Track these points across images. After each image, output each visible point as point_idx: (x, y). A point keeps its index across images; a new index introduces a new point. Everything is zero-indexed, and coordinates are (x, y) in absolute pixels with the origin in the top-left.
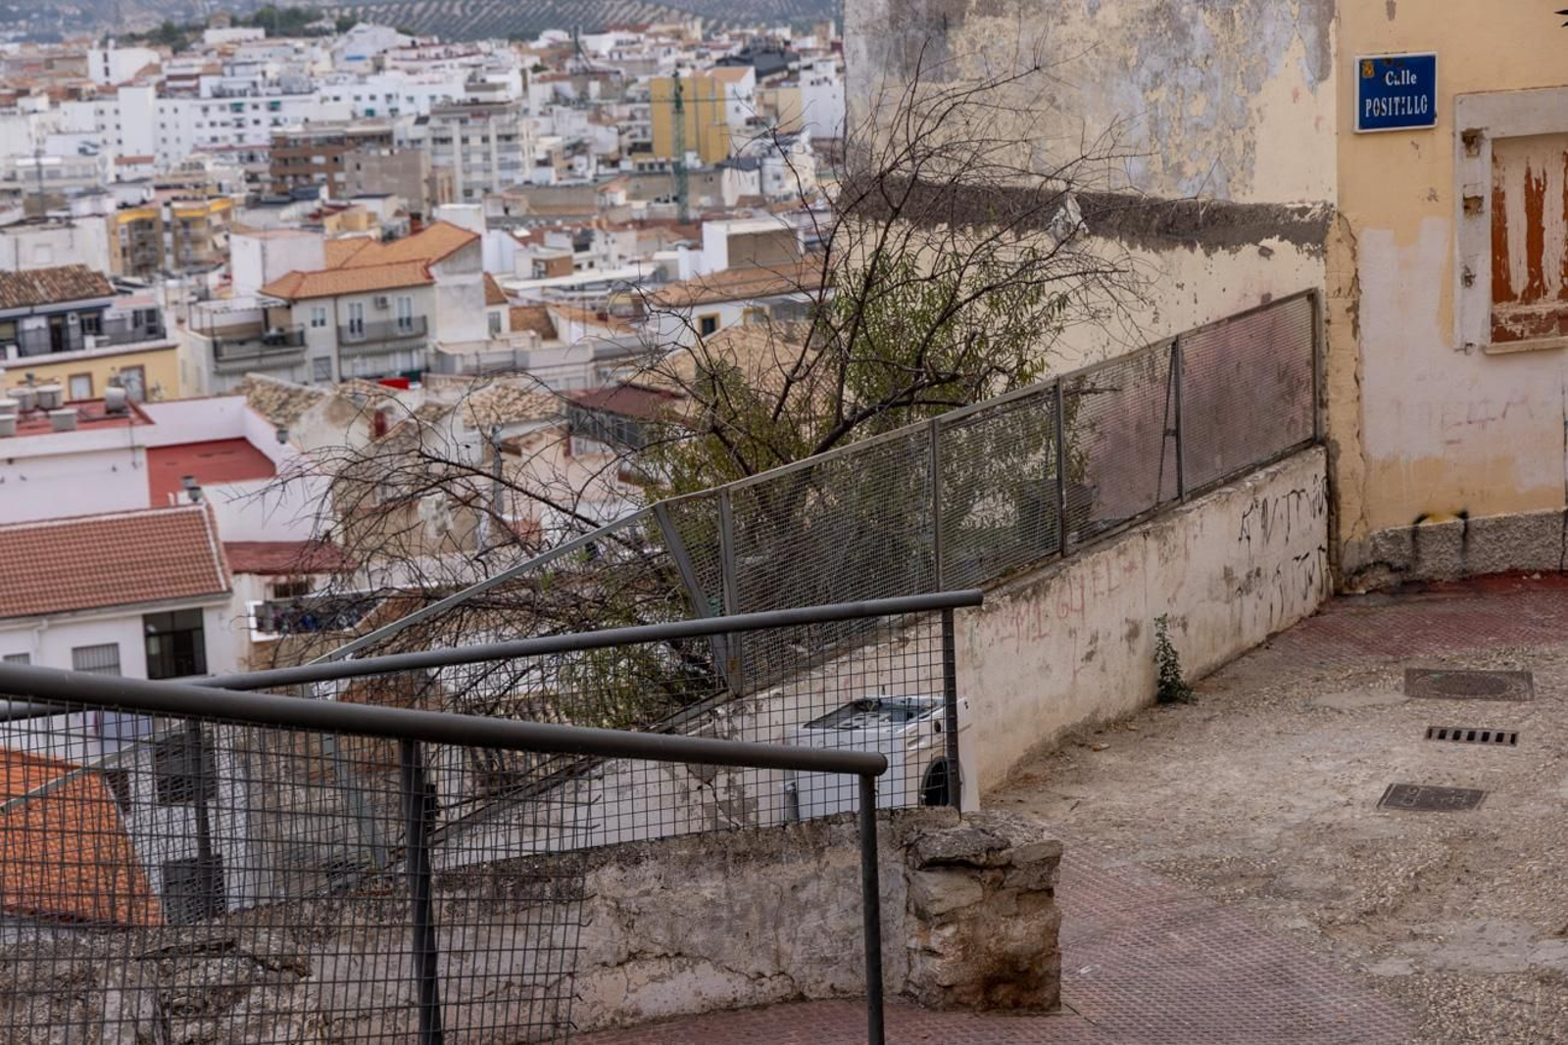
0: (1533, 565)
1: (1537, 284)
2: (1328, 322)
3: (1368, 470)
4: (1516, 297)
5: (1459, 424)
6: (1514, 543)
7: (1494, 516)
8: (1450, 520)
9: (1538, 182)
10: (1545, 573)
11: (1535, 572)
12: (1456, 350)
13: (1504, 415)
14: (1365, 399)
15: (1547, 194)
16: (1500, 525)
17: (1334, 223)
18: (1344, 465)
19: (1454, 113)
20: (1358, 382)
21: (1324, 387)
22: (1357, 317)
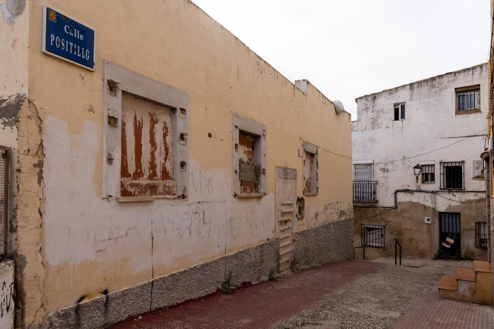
0: (139, 311)
1: (139, 170)
2: (19, 171)
3: (47, 273)
4: (130, 176)
5: (104, 240)
6: (130, 303)
7: (121, 290)
8: (98, 297)
9: (139, 122)
10: (144, 315)
11: (140, 315)
12: (104, 199)
13: (126, 235)
14: (46, 226)
15: (143, 129)
16: (124, 293)
17: (26, 104)
18: (28, 272)
19: (104, 69)
20: (41, 215)
21: (14, 217)
22: (41, 171)
